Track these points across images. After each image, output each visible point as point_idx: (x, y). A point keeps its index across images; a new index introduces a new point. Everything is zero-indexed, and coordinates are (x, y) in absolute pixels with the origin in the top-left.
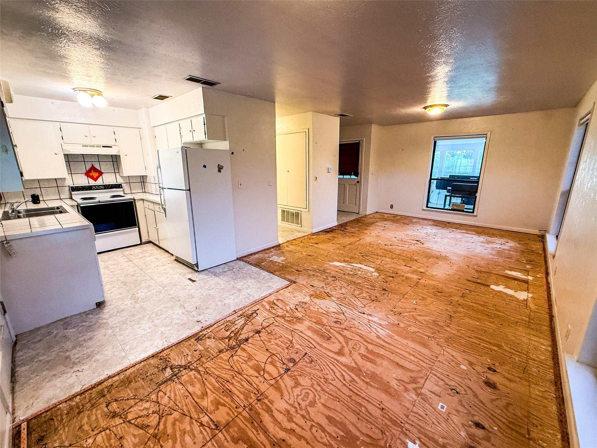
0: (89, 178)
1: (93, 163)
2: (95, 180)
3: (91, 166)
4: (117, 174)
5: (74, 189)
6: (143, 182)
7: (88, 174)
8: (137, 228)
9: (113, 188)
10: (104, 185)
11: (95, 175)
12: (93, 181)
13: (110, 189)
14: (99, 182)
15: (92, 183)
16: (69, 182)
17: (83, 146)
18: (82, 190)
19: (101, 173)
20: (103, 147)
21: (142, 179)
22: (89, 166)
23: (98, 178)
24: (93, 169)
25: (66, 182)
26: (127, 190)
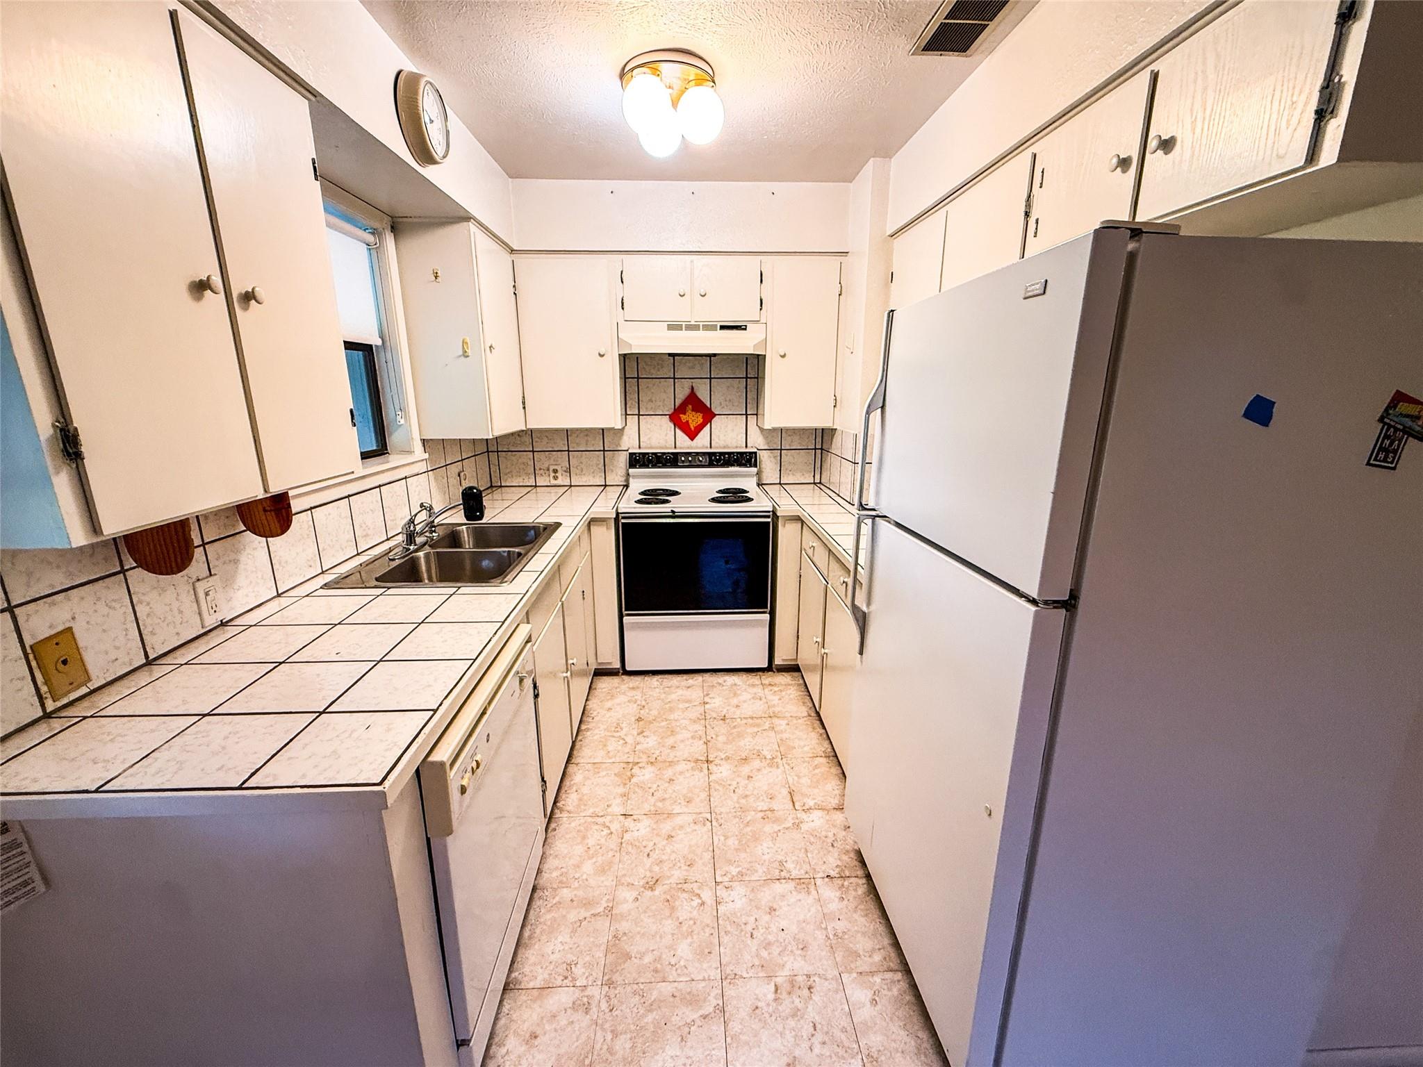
0: (677, 430)
1: (696, 383)
2: (692, 435)
3: (687, 392)
4: (752, 420)
5: (638, 460)
6: (822, 449)
7: (676, 418)
8: (767, 616)
9: (732, 465)
10: (710, 454)
11: (693, 418)
12: (687, 438)
13: (723, 466)
14: (701, 443)
15: (684, 444)
16: (630, 443)
17: (671, 327)
18: (654, 466)
19: (709, 416)
20: (722, 327)
21: (819, 439)
22: (682, 394)
23: (699, 428)
24: (693, 402)
25: (625, 438)
26: (770, 474)
